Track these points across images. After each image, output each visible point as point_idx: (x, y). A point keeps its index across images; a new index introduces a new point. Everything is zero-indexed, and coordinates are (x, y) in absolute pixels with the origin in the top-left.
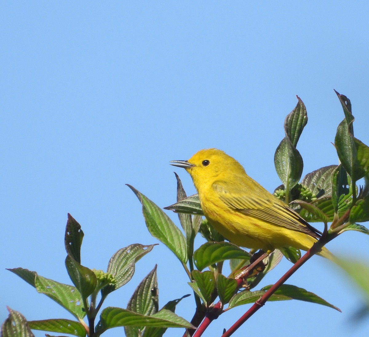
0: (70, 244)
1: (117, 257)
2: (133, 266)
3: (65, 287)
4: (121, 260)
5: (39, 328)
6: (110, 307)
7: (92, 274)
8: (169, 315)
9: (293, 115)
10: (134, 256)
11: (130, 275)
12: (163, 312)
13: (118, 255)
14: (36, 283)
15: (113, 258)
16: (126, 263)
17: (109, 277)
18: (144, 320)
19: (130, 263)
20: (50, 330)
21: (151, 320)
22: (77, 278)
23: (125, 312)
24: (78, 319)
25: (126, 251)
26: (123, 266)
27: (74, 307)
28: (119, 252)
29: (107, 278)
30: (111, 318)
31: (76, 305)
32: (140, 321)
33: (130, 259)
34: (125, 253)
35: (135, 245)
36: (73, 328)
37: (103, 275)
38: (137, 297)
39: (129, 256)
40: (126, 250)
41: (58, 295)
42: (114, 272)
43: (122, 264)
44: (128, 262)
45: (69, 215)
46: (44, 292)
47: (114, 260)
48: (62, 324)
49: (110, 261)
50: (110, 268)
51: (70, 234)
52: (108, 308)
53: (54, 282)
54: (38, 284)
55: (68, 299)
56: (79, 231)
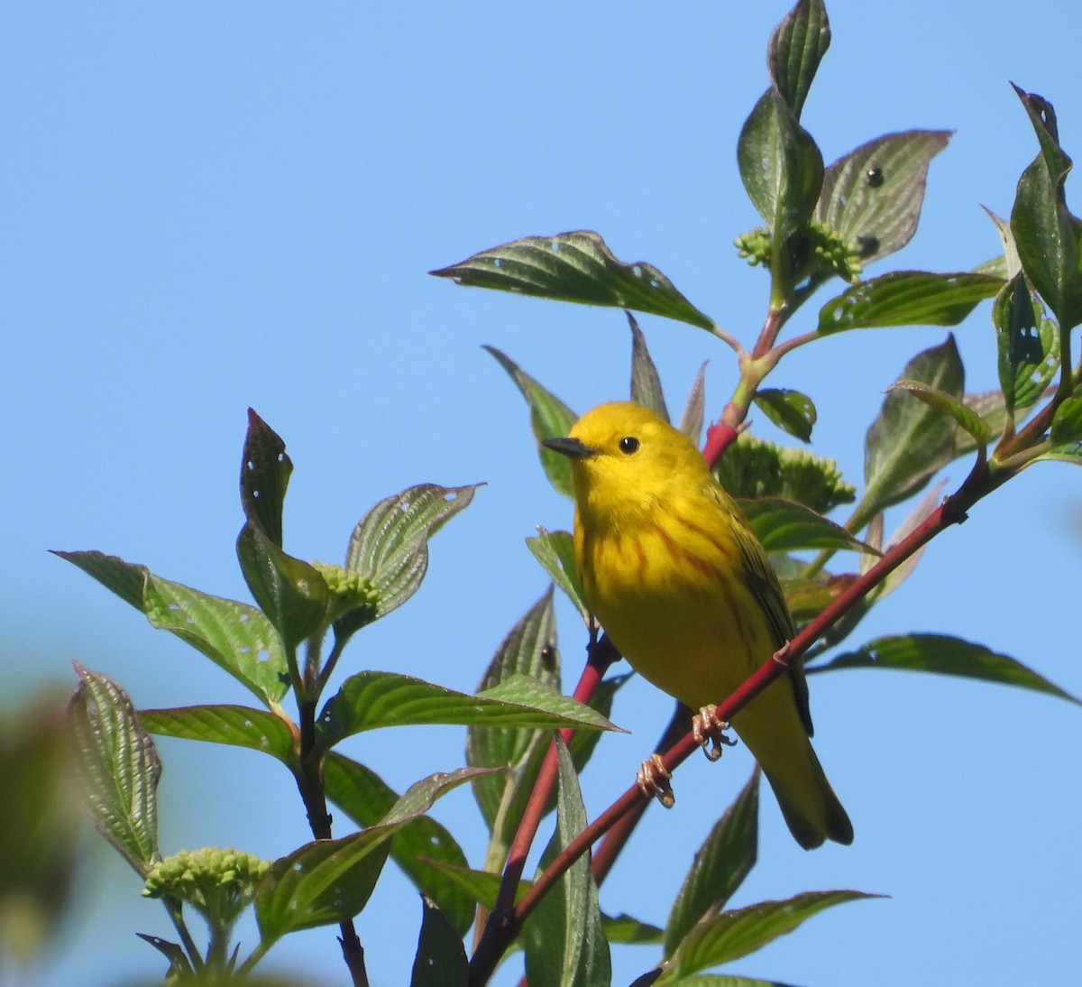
0: (256, 494)
1: (371, 525)
2: (423, 550)
3: (224, 606)
4: (385, 532)
5: (163, 729)
6: (368, 673)
7: (316, 578)
8: (535, 692)
9: (790, 29)
10: (420, 520)
11: (415, 575)
12: (515, 684)
13: (375, 516)
14: (148, 599)
15: (363, 526)
16: (399, 541)
17: (360, 586)
18: (467, 708)
19: (411, 541)
20: (194, 734)
21: (489, 708)
22: (271, 590)
23: (413, 687)
24: (268, 705)
25: (398, 505)
26: (392, 550)
27: (253, 666)
28: (379, 510)
29: (356, 587)
30: (370, 702)
31: (258, 662)
32: (456, 709)
33: (410, 530)
34: (395, 511)
35: (423, 488)
36: (256, 730)
37: (345, 582)
38: (500, 670)
39: (407, 519)
40: (396, 502)
41: (204, 630)
42: (368, 567)
43: (388, 545)
44: (406, 539)
45: (251, 412)
46: (170, 624)
47: (366, 531)
48: (228, 721)
49: (353, 536)
50: (355, 554)
51: (255, 468)
52: (362, 673)
53: (188, 591)
54: (153, 601)
55: (233, 640)
56: (281, 457)
